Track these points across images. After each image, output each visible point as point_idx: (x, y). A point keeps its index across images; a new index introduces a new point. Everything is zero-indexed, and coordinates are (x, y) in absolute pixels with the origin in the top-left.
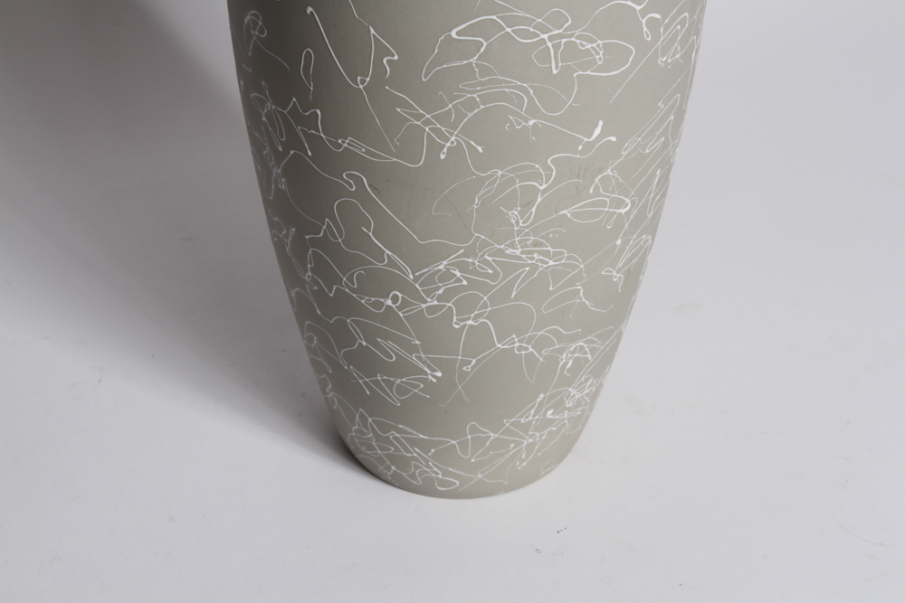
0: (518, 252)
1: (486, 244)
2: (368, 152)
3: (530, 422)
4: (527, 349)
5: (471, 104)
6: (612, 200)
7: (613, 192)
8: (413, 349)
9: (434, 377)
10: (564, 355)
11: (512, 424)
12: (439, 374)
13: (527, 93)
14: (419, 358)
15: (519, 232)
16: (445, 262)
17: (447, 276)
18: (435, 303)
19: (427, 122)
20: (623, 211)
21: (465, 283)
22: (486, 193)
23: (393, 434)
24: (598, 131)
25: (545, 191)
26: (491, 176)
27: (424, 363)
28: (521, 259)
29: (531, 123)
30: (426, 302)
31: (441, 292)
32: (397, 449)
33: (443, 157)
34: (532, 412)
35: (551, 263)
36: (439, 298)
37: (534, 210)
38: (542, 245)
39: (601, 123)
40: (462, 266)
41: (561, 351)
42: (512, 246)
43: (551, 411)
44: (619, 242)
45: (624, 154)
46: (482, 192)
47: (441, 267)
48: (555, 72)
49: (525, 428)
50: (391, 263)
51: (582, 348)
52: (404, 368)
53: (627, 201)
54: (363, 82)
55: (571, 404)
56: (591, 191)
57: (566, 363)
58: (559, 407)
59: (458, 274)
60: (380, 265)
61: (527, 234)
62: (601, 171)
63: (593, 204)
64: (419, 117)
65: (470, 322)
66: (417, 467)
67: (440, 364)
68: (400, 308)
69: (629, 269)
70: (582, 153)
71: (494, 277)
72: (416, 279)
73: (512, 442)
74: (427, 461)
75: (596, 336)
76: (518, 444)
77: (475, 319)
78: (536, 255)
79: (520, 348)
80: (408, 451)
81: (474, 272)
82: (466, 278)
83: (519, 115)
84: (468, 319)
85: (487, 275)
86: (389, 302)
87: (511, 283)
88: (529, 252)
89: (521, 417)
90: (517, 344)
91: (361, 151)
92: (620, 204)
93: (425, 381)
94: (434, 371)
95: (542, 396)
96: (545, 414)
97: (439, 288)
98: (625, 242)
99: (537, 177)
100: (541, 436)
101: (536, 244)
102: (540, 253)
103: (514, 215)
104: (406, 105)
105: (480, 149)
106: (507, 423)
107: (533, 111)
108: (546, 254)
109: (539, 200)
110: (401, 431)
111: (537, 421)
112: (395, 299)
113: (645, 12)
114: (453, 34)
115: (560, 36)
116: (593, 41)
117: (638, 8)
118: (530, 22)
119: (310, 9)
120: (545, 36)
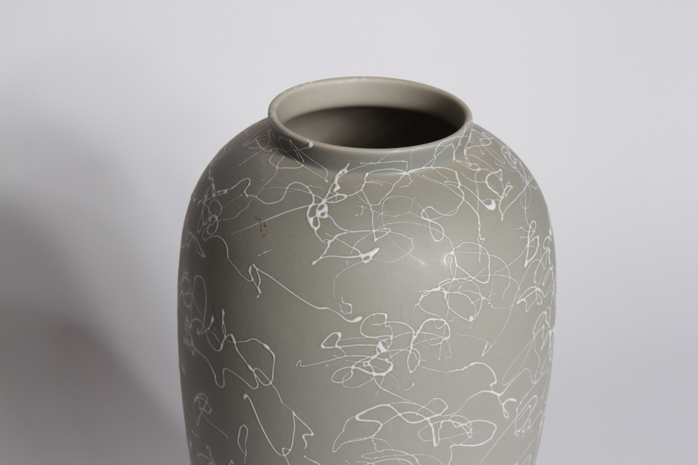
13: (414, 461)
48: (435, 445)
54: (286, 452)
113: (503, 398)
114: (357, 418)
115: (440, 418)
116: (464, 421)
117: (499, 395)
118: (415, 408)
119: (246, 396)
120: (428, 419)
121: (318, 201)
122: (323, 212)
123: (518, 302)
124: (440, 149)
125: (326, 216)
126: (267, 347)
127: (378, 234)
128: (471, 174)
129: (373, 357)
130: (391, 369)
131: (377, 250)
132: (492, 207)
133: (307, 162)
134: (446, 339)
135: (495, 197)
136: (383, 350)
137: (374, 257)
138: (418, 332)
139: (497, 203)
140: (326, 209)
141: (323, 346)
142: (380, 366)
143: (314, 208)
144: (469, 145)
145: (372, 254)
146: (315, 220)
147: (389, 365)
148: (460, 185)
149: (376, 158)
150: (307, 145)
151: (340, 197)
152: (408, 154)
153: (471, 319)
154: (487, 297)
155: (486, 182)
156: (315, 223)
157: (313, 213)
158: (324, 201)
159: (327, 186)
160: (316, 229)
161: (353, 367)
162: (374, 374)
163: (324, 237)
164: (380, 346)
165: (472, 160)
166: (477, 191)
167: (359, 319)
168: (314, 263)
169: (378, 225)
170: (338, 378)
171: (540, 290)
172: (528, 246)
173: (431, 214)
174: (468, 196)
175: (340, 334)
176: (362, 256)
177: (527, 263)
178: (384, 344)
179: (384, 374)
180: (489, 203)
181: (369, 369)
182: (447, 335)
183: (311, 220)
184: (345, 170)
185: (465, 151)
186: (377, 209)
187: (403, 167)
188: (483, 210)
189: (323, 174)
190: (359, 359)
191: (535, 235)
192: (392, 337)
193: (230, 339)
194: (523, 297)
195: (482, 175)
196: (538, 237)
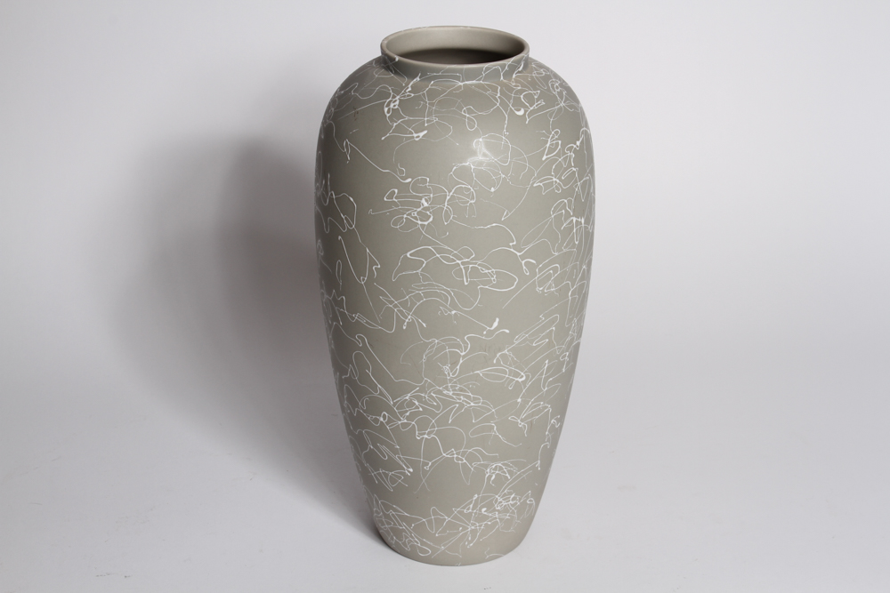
0: (451, 393)
1: (431, 386)
2: (367, 323)
3: (471, 513)
4: (462, 460)
5: (418, 297)
6: (510, 371)
7: (510, 365)
8: (395, 451)
9: (409, 472)
10: (488, 470)
11: (459, 512)
12: (411, 470)
13: (450, 295)
14: (399, 457)
15: (451, 380)
16: (409, 395)
17: (411, 404)
18: (405, 421)
19: (396, 306)
20: (520, 380)
21: (421, 409)
22: (429, 353)
23: (391, 512)
24: (496, 324)
25: (464, 357)
26: (431, 343)
27: (402, 461)
28: (453, 398)
29: (453, 312)
30: (400, 420)
31: (408, 414)
32: (395, 524)
33: (404, 328)
34: (471, 506)
35: (472, 404)
36: (408, 418)
37: (458, 367)
38: (465, 391)
39: (497, 320)
40: (419, 398)
41: (486, 466)
42: (447, 388)
43: (484, 509)
44: (519, 400)
45: (517, 342)
46: (427, 352)
47: (407, 398)
48: (466, 284)
49: (468, 516)
50: (381, 394)
51: (501, 469)
52: (392, 465)
53: (522, 374)
54: (363, 280)
55: (499, 508)
56: (495, 361)
57: (490, 477)
58: (490, 507)
59: (417, 403)
60: (376, 395)
61: (455, 383)
62: (500, 351)
63: (497, 370)
64: (391, 302)
65: (426, 436)
66: (406, 538)
67: (411, 463)
68: (387, 423)
69: (531, 422)
70: (486, 336)
71: (438, 407)
72: (395, 404)
73: (461, 526)
74: (411, 533)
75: (511, 462)
76: (465, 528)
77: (429, 434)
78: (462, 397)
79: (458, 459)
80: (401, 525)
81: (425, 403)
82: (422, 407)
83: (446, 307)
84: (424, 434)
85: (433, 406)
86: (382, 419)
87: (448, 413)
88: (458, 395)
89: (464, 508)
90: (455, 456)
91: (364, 322)
92: (517, 375)
93: (404, 474)
94: (408, 467)
95: (476, 496)
96: (480, 510)
97: (407, 411)
98: (525, 402)
99: (459, 347)
100: (480, 526)
101: (461, 390)
102: (465, 396)
103: (446, 368)
104: (385, 295)
105: (424, 325)
106: (456, 511)
107: (454, 306)
108: (468, 397)
109: (461, 361)
110: (395, 510)
111: (476, 513)
112: (384, 417)
113: (523, 257)
114: (408, 255)
115: (468, 263)
116: (489, 269)
117: (518, 254)
118: (450, 252)
119: (340, 237)
120: (459, 262)
121: (394, 97)
122: (395, 105)
123: (535, 185)
124: (487, 69)
125: (396, 107)
126: (352, 199)
127: (428, 121)
128: (511, 90)
129: (419, 210)
130: (431, 219)
131: (425, 132)
132: (521, 113)
133: (396, 73)
134: (472, 202)
135: (525, 107)
136: (426, 204)
137: (423, 136)
138: (451, 194)
139: (525, 112)
140: (397, 103)
141: (385, 199)
142: (424, 217)
143: (390, 101)
144: (519, 72)
145: (421, 134)
146: (389, 109)
147: (430, 217)
148: (499, 95)
149: (438, 70)
150: (395, 59)
151: (409, 96)
152: (462, 69)
153: (493, 190)
154: (506, 175)
155: (522, 96)
156: (388, 112)
157: (388, 105)
158: (398, 97)
159: (402, 88)
160: (388, 115)
161: (405, 216)
162: (419, 222)
163: (393, 121)
164: (423, 201)
165: (516, 81)
166: (512, 101)
167: (409, 180)
168: (383, 138)
169: (430, 114)
170: (395, 224)
171: (558, 181)
172: (548, 145)
173: (470, 111)
174: (504, 104)
175: (396, 191)
176: (415, 135)
177: (545, 158)
178: (426, 200)
179: (426, 223)
180: (519, 110)
181: (415, 218)
182: (473, 198)
183: (386, 109)
184: (418, 79)
185: (514, 76)
186: (432, 104)
187: (458, 78)
188: (512, 114)
189: (403, 81)
190: (409, 210)
191: (557, 139)
192: (432, 196)
193: (332, 195)
194: (541, 182)
195: (520, 92)
196: (560, 142)
